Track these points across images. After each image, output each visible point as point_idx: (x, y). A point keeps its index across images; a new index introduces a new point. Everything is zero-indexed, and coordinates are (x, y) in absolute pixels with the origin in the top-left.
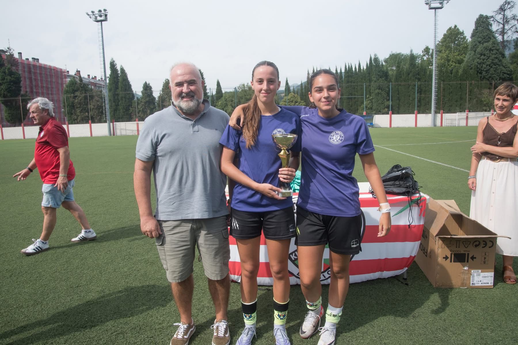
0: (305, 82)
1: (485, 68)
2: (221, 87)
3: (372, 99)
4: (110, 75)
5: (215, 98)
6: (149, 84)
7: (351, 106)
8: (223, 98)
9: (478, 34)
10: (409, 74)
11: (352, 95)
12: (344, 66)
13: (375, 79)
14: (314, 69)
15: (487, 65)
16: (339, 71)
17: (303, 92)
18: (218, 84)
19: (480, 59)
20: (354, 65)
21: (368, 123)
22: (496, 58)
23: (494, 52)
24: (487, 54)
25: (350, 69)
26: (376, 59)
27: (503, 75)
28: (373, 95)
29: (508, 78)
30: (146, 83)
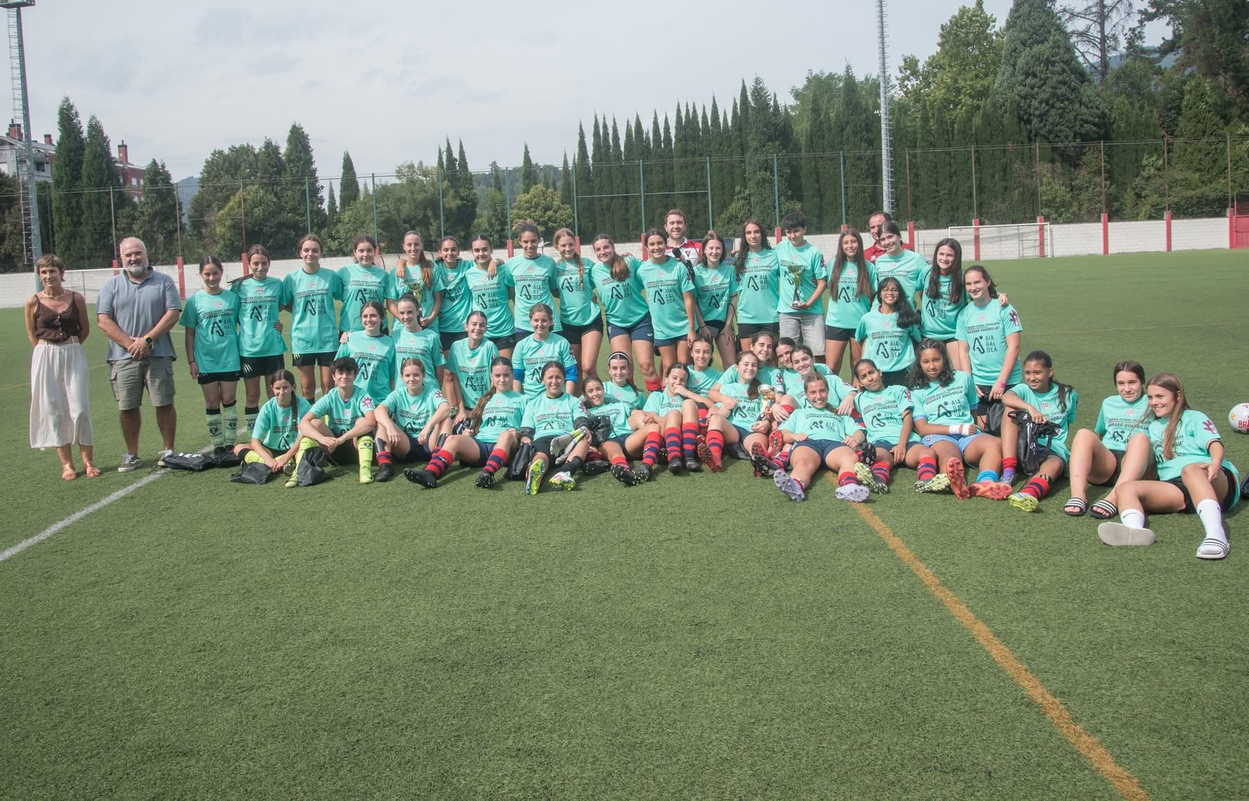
1: (1036, 109)
2: (354, 173)
3: (749, 195)
4: (59, 144)
6: (163, 166)
8: (359, 201)
9: (1019, 22)
10: (843, 130)
12: (676, 111)
13: (755, 144)
14: (596, 120)
15: (1041, 103)
16: (661, 127)
18: (348, 165)
19: (1025, 86)
20: (702, 106)
22: (1064, 83)
23: (1058, 68)
24: (1041, 72)
25: (692, 120)
26: (759, 92)
27: (1082, 126)
28: (750, 184)
29: (1096, 133)
30: (154, 162)
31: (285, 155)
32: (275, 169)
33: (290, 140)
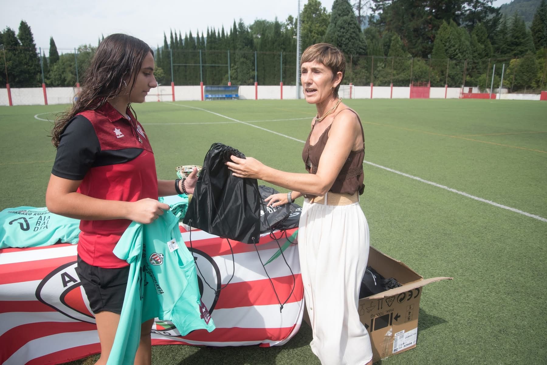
0: (162, 47)
1: (344, 41)
2: (56, 47)
3: (237, 68)
5: (48, 61)
7: (215, 76)
8: (60, 61)
9: (338, 6)
10: (274, 43)
11: (215, 63)
12: (207, 30)
13: (240, 47)
15: (346, 39)
16: (200, 36)
17: (160, 58)
19: (340, 32)
20: (218, 30)
21: (233, 94)
22: (354, 32)
23: (353, 26)
24: (347, 27)
25: (213, 34)
26: (241, 25)
27: (359, 49)
28: (237, 63)
29: (363, 52)
33: (20, 29)
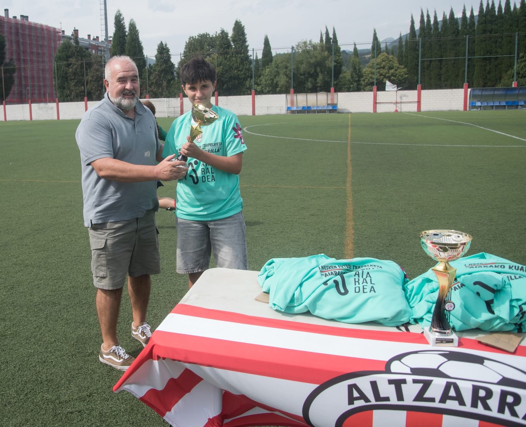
0: (407, 35)
2: (270, 47)
4: (115, 34)
5: (260, 63)
6: (166, 45)
7: (489, 72)
8: (273, 63)
11: (491, 54)
12: (479, 5)
14: (422, 13)
16: (468, 15)
17: (402, 51)
18: (267, 43)
21: (521, 100)
25: (491, 10)
30: (162, 43)
31: (231, 37)
32: (226, 45)
33: (234, 29)
